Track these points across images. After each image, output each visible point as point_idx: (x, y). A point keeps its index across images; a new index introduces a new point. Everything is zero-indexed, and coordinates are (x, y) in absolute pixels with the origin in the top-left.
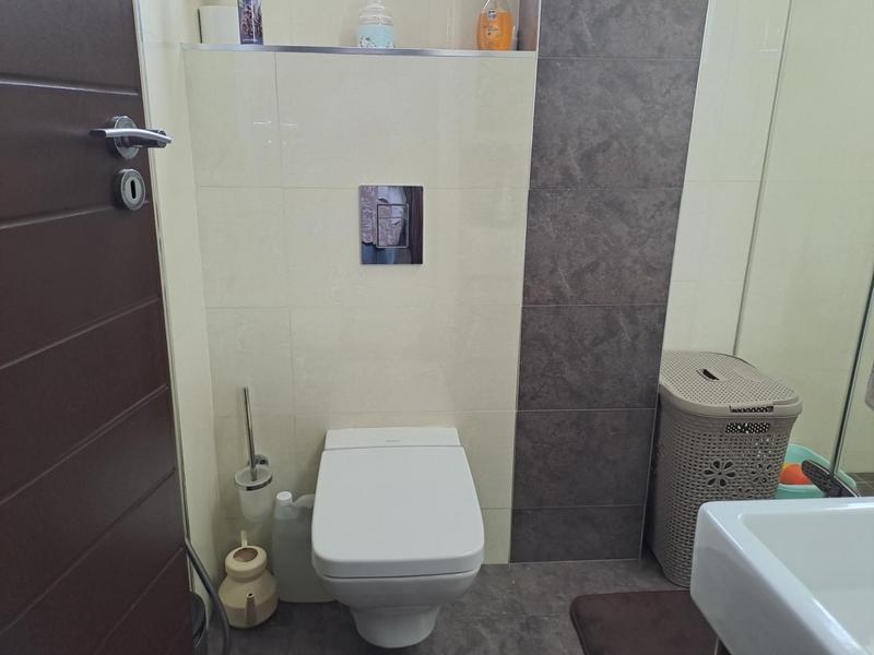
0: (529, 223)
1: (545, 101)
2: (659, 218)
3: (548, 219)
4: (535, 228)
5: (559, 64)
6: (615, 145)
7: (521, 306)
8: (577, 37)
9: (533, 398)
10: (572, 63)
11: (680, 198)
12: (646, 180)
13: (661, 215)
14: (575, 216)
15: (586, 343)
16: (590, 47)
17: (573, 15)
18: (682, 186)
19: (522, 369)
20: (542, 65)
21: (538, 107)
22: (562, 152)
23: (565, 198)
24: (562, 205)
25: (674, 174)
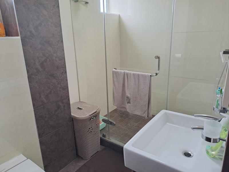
0: (30, 86)
1: (26, 51)
2: (63, 76)
3: (35, 83)
4: (32, 87)
5: (27, 40)
6: (48, 60)
7: (33, 109)
8: (31, 32)
9: (43, 134)
10: (31, 39)
11: (66, 70)
12: (58, 67)
13: (63, 75)
14: (42, 81)
15: (53, 113)
16: (35, 34)
17: (28, 26)
18: (66, 67)
19: (38, 127)
20: (23, 40)
21: (24, 52)
22: (35, 64)
23: (38, 76)
24: (38, 78)
25: (63, 65)
